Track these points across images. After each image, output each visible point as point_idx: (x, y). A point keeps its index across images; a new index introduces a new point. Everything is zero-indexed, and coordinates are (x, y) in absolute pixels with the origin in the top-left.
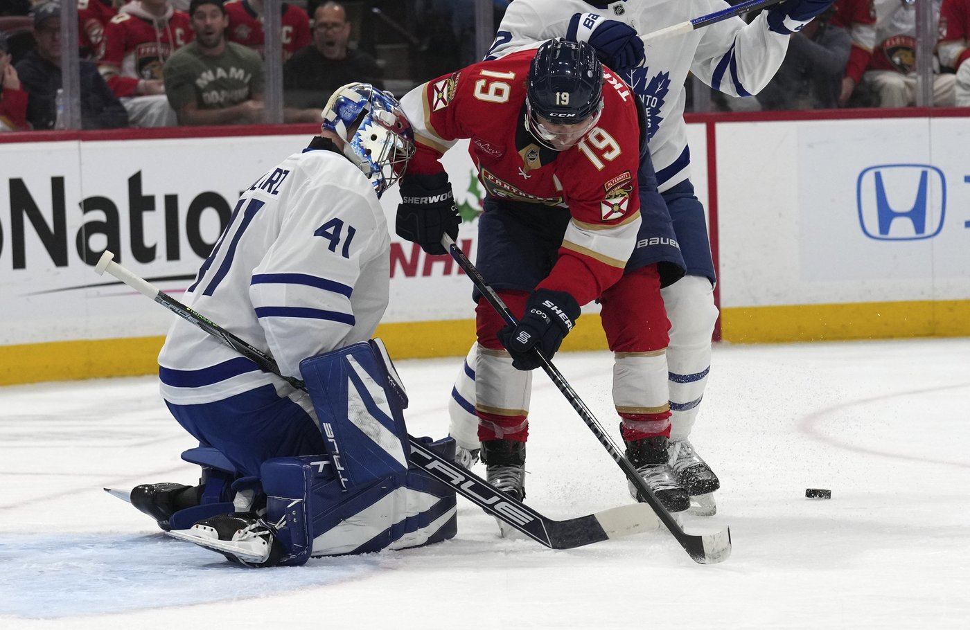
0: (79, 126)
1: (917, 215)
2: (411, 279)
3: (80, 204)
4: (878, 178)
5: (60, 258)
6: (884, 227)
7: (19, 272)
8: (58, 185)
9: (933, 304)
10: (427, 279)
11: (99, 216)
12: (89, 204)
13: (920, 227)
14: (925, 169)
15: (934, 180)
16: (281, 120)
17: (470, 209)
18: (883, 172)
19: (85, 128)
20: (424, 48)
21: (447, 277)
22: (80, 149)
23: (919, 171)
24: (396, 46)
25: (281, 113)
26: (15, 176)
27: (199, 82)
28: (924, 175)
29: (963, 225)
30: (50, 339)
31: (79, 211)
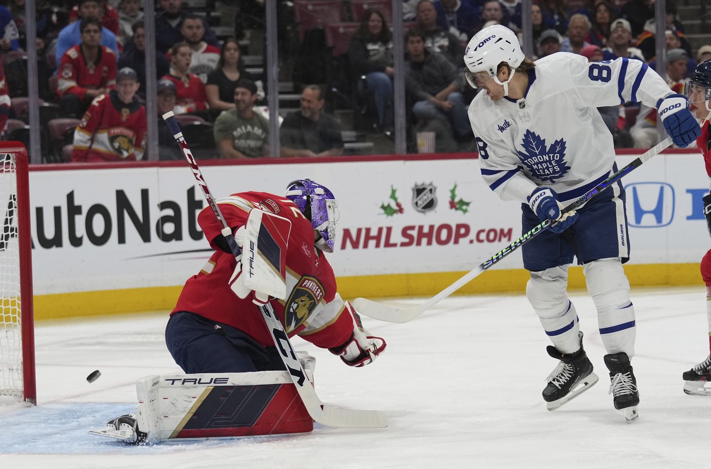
0: (158, 158)
1: (658, 213)
2: (356, 251)
3: (158, 205)
4: (634, 190)
5: (146, 238)
6: (638, 220)
7: (122, 246)
8: (145, 194)
9: (668, 266)
10: (365, 250)
11: (169, 212)
12: (164, 205)
13: (659, 219)
14: (662, 185)
15: (668, 192)
16: (279, 155)
17: (391, 208)
18: (638, 187)
19: (160, 159)
20: (363, 112)
21: (378, 249)
22: (158, 173)
23: (658, 187)
24: (346, 111)
25: (278, 151)
26: (119, 188)
27: (235, 133)
28: (662, 189)
29: (685, 218)
30: (140, 286)
31: (158, 209)
